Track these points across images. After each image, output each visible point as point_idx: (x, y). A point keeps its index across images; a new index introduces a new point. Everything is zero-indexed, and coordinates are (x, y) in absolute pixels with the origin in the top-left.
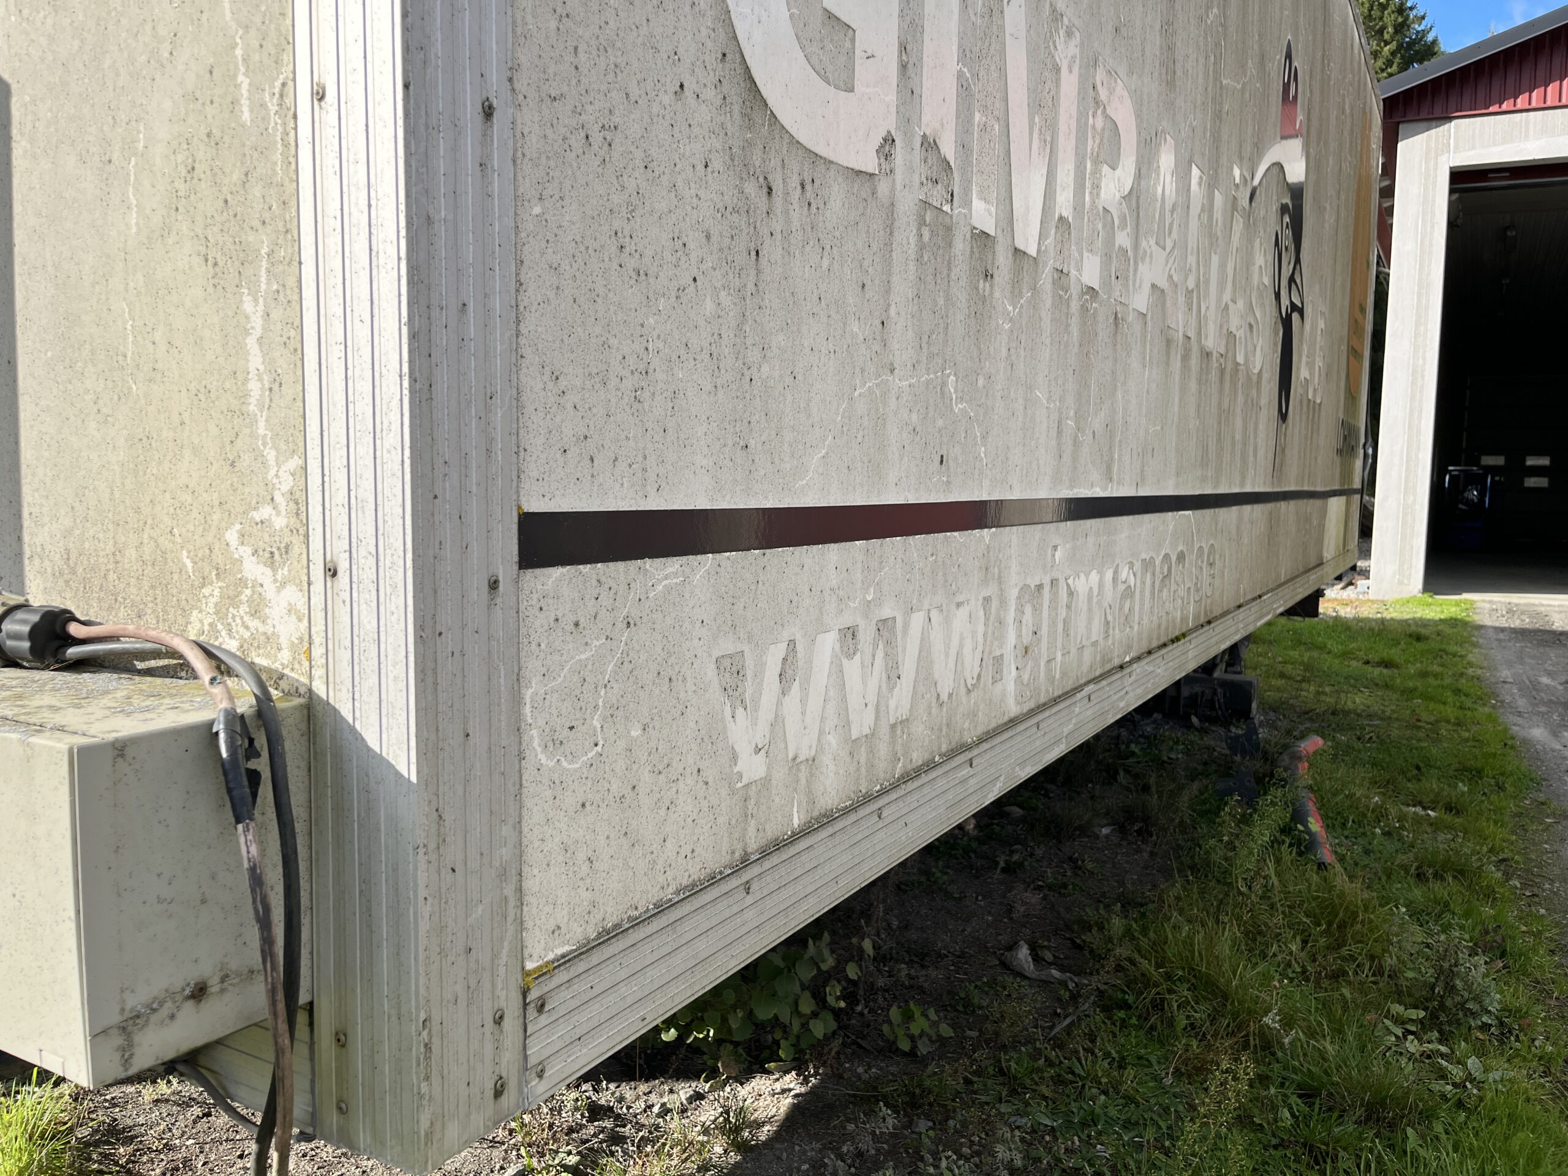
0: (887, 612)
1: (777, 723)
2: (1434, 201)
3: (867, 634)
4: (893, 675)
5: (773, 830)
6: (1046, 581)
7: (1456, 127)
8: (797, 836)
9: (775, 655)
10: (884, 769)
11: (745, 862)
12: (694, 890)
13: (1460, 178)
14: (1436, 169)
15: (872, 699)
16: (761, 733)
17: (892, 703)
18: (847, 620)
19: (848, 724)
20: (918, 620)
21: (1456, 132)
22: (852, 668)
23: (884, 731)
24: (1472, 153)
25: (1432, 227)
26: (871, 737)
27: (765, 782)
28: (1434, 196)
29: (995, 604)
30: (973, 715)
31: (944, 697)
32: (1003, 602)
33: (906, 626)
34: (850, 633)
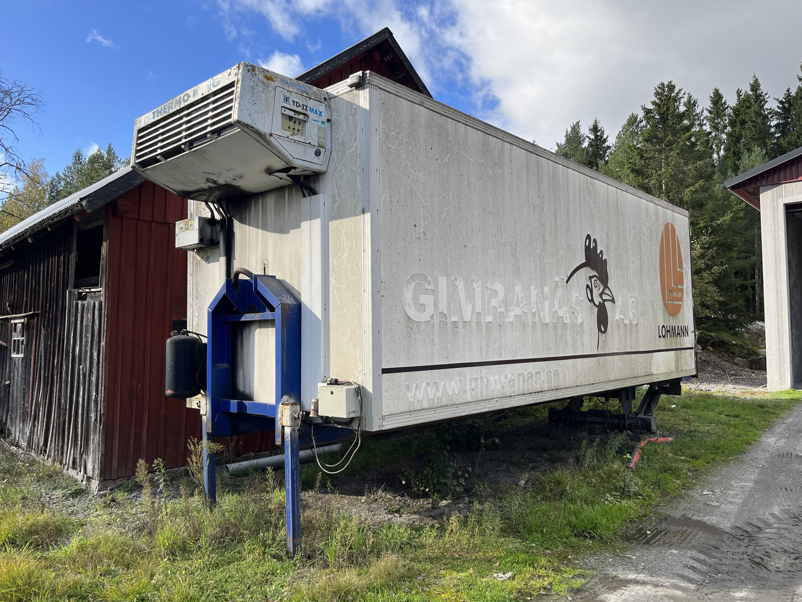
0: (436, 381)
1: (415, 394)
2: (778, 219)
3: (431, 383)
4: (437, 390)
5: (415, 409)
6: (479, 377)
7: (785, 187)
8: (418, 410)
9: (415, 385)
10: (436, 404)
11: (410, 411)
12: (403, 413)
13: (789, 207)
14: (777, 205)
15: (433, 393)
16: (413, 395)
17: (437, 395)
18: (428, 381)
19: (428, 396)
20: (442, 383)
21: (785, 189)
22: (429, 389)
23: (436, 399)
24: (792, 197)
25: (778, 229)
26: (433, 399)
27: (413, 402)
28: (778, 216)
29: (463, 381)
30: (458, 399)
31: (450, 395)
32: (465, 380)
33: (440, 383)
34: (428, 384)
